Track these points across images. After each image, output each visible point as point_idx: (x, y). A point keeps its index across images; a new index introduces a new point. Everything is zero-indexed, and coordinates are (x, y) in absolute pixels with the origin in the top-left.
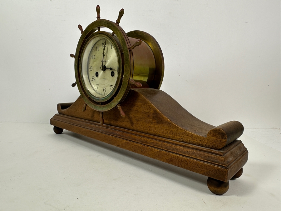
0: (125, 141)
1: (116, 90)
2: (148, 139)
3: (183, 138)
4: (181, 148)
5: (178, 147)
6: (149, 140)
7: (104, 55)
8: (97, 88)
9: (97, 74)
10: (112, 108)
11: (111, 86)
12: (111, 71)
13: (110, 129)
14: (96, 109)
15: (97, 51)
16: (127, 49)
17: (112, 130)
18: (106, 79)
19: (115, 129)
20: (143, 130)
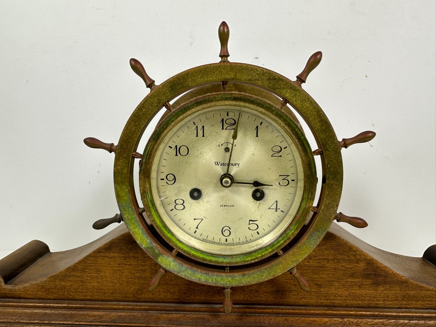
7: (227, 150)
8: (197, 228)
9: (196, 194)
10: (277, 275)
11: (251, 222)
12: (254, 188)
13: (242, 316)
14: (215, 283)
15: (197, 136)
16: (337, 149)
17: (248, 316)
18: (233, 206)
19: (259, 313)
20: (334, 301)
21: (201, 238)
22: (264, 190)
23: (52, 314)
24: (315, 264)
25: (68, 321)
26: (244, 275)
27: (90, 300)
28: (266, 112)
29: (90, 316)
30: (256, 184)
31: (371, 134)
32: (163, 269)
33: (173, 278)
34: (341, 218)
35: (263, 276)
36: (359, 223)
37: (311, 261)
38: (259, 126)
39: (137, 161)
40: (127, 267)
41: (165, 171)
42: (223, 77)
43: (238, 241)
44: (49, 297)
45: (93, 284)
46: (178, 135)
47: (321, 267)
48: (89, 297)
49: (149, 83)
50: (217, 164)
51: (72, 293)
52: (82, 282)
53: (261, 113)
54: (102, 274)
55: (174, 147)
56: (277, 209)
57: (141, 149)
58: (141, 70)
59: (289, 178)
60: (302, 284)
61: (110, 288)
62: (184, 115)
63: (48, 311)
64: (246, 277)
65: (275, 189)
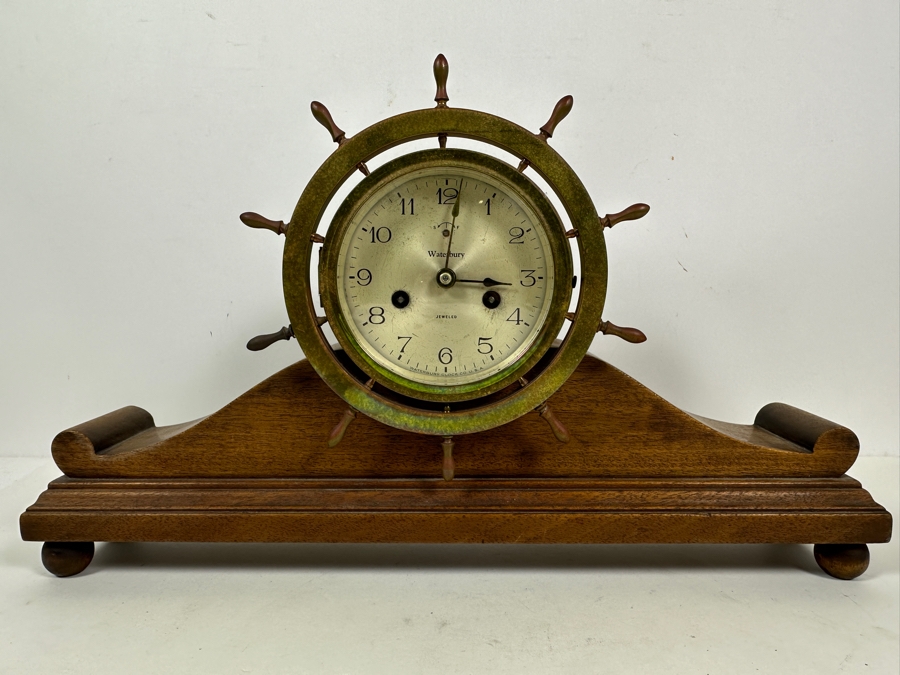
0: (564, 516)
1: (540, 356)
2: (647, 493)
3: (749, 467)
4: (760, 493)
5: (750, 494)
6: (653, 494)
7: (446, 233)
8: (402, 351)
9: (401, 300)
10: (520, 415)
11: (482, 341)
12: (487, 289)
13: (470, 492)
14: (429, 430)
15: (403, 213)
16: (597, 228)
17: (479, 492)
18: (455, 317)
19: (496, 487)
20: (609, 468)
21: (409, 366)
22: (499, 292)
23: (172, 497)
24: (578, 409)
25: (199, 505)
26: (472, 416)
27: (233, 477)
28: (499, 176)
29: (233, 498)
30: (488, 282)
31: (643, 208)
32: (352, 411)
33: (365, 436)
34: (608, 329)
35: (498, 417)
36: (634, 336)
37: (572, 404)
38: (491, 199)
39: (316, 247)
40: (293, 419)
41: (356, 264)
42: (440, 127)
43: (463, 370)
44: (166, 473)
45: (238, 450)
46: (375, 213)
47: (587, 414)
48: (230, 472)
49: (337, 135)
50: (431, 254)
51: (203, 466)
52: (221, 446)
53: (493, 177)
54: (254, 432)
55: (369, 229)
56: (518, 321)
57: (322, 230)
58: (326, 116)
59: (536, 275)
60: (556, 430)
61: (265, 455)
62: (386, 179)
63: (166, 493)
64: (475, 418)
65: (517, 291)
